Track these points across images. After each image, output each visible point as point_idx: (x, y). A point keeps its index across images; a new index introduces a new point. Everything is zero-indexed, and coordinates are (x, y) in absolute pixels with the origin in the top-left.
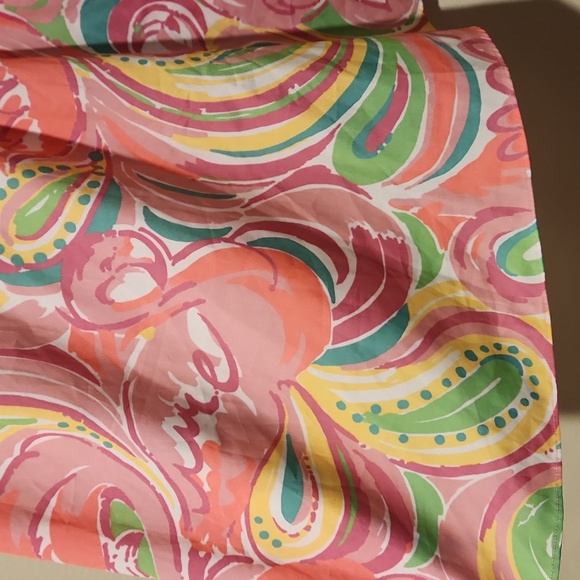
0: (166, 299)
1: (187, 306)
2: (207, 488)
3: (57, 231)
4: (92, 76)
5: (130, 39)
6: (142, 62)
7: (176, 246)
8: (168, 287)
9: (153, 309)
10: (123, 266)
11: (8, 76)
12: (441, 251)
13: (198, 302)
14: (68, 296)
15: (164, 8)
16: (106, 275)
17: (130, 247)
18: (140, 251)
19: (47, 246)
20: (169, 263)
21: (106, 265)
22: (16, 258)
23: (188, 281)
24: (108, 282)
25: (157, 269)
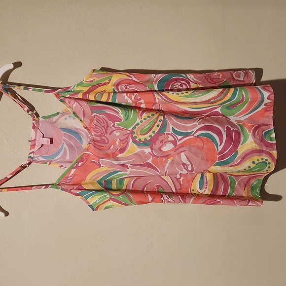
0: (176, 150)
1: (181, 152)
2: (182, 183)
3: (150, 133)
4: (160, 97)
5: (169, 89)
6: (173, 94)
7: (179, 137)
8: (177, 147)
9: (172, 153)
10: (166, 142)
11: (139, 98)
12: (249, 134)
13: (184, 151)
14: (152, 149)
15: (180, 82)
16: (162, 144)
17: (168, 137)
18: (171, 138)
19: (147, 137)
20: (178, 141)
21: (162, 142)
22: (140, 140)
23: (182, 146)
24: (162, 146)
25: (174, 143)
